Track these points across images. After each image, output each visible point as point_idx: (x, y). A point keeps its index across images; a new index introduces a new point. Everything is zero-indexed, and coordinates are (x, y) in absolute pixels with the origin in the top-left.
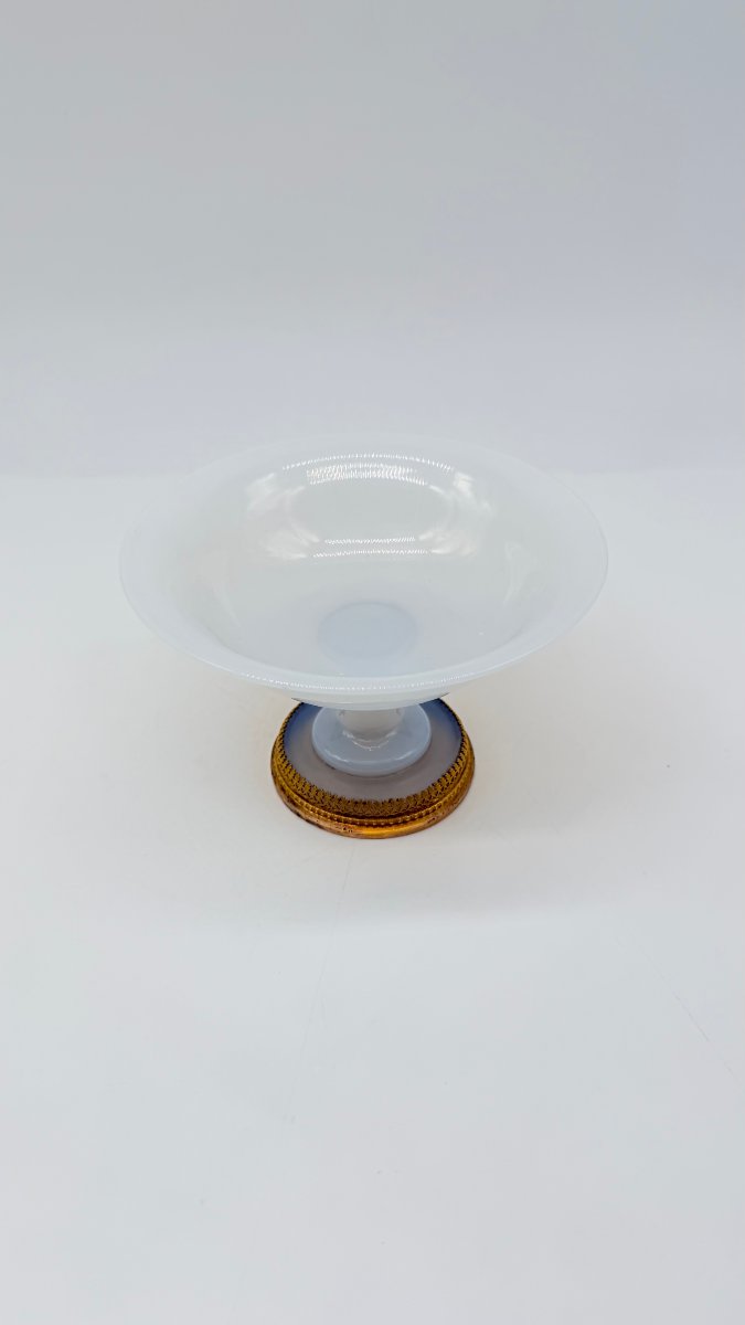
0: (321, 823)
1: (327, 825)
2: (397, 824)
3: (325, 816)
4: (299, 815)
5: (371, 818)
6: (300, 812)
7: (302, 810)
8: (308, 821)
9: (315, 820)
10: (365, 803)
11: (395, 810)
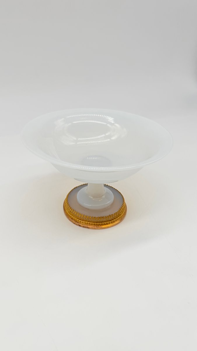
0: (89, 226)
1: (91, 227)
2: (112, 223)
3: (90, 224)
4: (80, 226)
5: (104, 222)
6: (80, 224)
7: (81, 224)
8: (83, 227)
9: (86, 226)
10: (102, 217)
11: (112, 218)
